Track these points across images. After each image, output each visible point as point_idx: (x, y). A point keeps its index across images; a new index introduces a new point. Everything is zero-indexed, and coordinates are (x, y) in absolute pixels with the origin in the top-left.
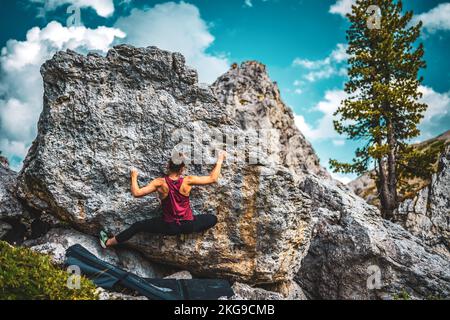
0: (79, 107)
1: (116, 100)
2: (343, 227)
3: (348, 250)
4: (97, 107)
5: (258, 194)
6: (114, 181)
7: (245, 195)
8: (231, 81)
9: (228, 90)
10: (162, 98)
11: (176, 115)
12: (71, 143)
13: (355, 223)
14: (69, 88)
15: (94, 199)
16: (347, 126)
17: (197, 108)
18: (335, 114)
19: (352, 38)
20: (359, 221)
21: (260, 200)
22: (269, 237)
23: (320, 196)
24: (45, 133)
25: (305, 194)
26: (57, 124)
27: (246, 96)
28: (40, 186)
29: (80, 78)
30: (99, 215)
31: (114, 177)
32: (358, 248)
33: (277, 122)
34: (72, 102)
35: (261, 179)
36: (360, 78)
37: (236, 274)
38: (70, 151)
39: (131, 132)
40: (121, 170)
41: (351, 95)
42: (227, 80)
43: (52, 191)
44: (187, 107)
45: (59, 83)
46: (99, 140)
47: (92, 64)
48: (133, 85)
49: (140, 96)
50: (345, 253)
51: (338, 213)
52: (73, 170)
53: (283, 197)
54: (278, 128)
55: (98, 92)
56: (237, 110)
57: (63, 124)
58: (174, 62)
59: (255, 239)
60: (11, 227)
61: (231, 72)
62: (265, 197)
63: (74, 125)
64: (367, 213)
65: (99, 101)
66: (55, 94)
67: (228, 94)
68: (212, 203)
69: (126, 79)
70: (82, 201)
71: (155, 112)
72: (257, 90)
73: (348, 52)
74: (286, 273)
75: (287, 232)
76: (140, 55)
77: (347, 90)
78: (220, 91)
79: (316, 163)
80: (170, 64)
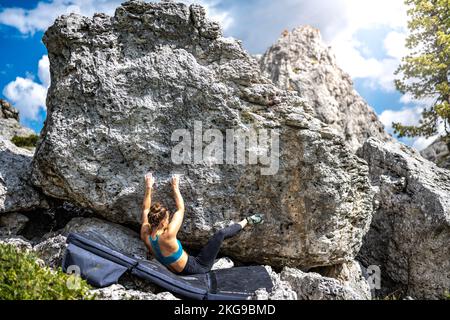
0: (88, 77)
1: (129, 64)
2: (410, 195)
3: (418, 222)
4: (108, 75)
5: (303, 163)
6: (134, 159)
7: (287, 166)
8: (283, 49)
9: (279, 59)
10: (182, 58)
11: (197, 76)
12: (81, 119)
13: (422, 189)
14: (75, 56)
15: (113, 182)
16: (410, 85)
17: (222, 67)
18: (396, 73)
20: (429, 187)
21: (305, 170)
22: (322, 210)
23: (381, 162)
24: (52, 111)
25: (360, 160)
26: (65, 99)
27: (300, 64)
28: (53, 171)
29: (87, 44)
30: (119, 200)
31: (134, 154)
32: (430, 218)
33: (335, 89)
34: (79, 72)
35: (306, 144)
36: (422, 30)
37: (286, 257)
38: (81, 129)
39: (148, 102)
40: (140, 147)
41: (413, 51)
42: (278, 49)
43: (66, 177)
44: (211, 66)
45: (63, 52)
46: (113, 113)
47: (98, 27)
48: (146, 47)
49: (155, 58)
50: (414, 225)
51: (403, 180)
52: (87, 150)
53: (333, 164)
54: (337, 96)
55: (108, 58)
56: (290, 80)
57: (71, 98)
58: (191, 16)
59: (304, 216)
60: (27, 219)
61: (282, 40)
62: (311, 166)
63: (83, 98)
64: (438, 178)
65: (110, 69)
66: (61, 65)
67: (280, 64)
68: (249, 177)
69: (139, 40)
70: (100, 185)
71: (174, 75)
72: (310, 57)
73: (407, 3)
74: (345, 253)
75: (342, 206)
76: (151, 10)
77: (409, 45)
78: (271, 61)
79: (380, 131)
80: (187, 17)
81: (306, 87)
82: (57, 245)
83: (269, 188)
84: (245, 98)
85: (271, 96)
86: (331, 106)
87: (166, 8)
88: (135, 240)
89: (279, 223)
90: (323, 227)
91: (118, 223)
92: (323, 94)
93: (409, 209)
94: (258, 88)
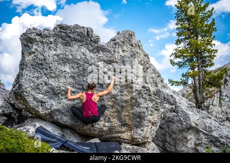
0: (40, 56)
1: (59, 52)
2: (177, 113)
3: (180, 125)
4: (49, 56)
5: (133, 98)
6: (59, 93)
7: (126, 99)
8: (117, 41)
9: (116, 45)
10: (82, 50)
12: (36, 75)
13: (182, 111)
14: (35, 47)
15: (49, 103)
16: (177, 62)
18: (171, 56)
20: (185, 110)
22: (139, 119)
23: (164, 98)
24: (23, 70)
25: (156, 97)
26: (29, 65)
27: (125, 48)
28: (21, 97)
29: (40, 42)
30: (51, 111)
32: (185, 124)
33: (141, 61)
34: (36, 54)
35: (134, 90)
36: (183, 37)
37: (123, 139)
38: (36, 79)
39: (67, 68)
40: (62, 88)
41: (178, 46)
42: (115, 40)
43: (27, 100)
44: (95, 54)
45: (29, 44)
46: (51, 73)
47: (46, 34)
48: (67, 44)
49: (71, 50)
50: (178, 126)
51: (174, 106)
52: (38, 88)
53: (145, 99)
54: (142, 64)
55: (50, 48)
56: (120, 56)
57: (32, 65)
58: (87, 32)
59: (132, 121)
60: (7, 119)
61: (117, 36)
62: (136, 99)
63: (37, 66)
64: (189, 106)
65: (50, 53)
66: (28, 50)
67: (116, 48)
68: (109, 103)
69: (64, 42)
70: (43, 104)
71: (79, 57)
72: (130, 45)
73: (176, 24)
74: (148, 138)
75: (148, 117)
76: (70, 29)
77: (177, 44)
78: (111, 46)
79: (162, 81)
80: (86, 33)
81: (127, 59)
83: (117, 108)
88: (57, 129)
89: (120, 124)
90: (140, 126)
91: (49, 121)
92: (136, 63)
93: (176, 119)
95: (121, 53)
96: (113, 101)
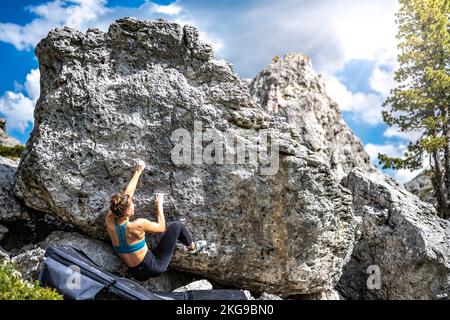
0: (77, 91)
1: (119, 80)
2: (393, 228)
3: (399, 255)
4: (98, 91)
5: (288, 190)
6: (118, 176)
7: (271, 191)
8: (273, 75)
9: (269, 85)
10: (173, 78)
11: (187, 97)
12: (68, 133)
13: (405, 222)
14: (66, 69)
15: (96, 197)
16: (397, 118)
17: (212, 89)
18: (384, 105)
19: (402, 21)
20: (411, 221)
21: (290, 196)
22: (304, 238)
23: (365, 193)
24: (40, 122)
25: (345, 189)
26: (53, 111)
27: (289, 90)
28: (37, 183)
29: (79, 59)
30: (101, 216)
31: (119, 171)
32: (411, 252)
33: (323, 117)
34: (69, 85)
35: (291, 171)
36: (411, 64)
37: (265, 283)
38: (67, 142)
39: (136, 119)
40: (125, 163)
41: (401, 84)
42: (268, 74)
43: (49, 189)
44: (201, 87)
45: (54, 65)
46: (100, 129)
47: (91, 42)
48: (138, 65)
49: (146, 76)
50: (395, 258)
51: (386, 212)
52: (72, 163)
53: (317, 192)
54: (324, 124)
55: (99, 73)
56: (279, 106)
57: (59, 111)
58: (184, 36)
59: (286, 243)
60: (6, 230)
61: (273, 66)
62: (296, 193)
63: (71, 112)
64: (421, 211)
65: (100, 84)
66: (52, 78)
67: (269, 89)
68: (233, 200)
69: (131, 58)
70: (83, 200)
71: (164, 94)
72: (300, 84)
73: (397, 37)
74: (324, 282)
75: (324, 234)
76: (145, 29)
77: (397, 78)
78: (261, 86)
79: (366, 162)
80: (181, 38)
81: (294, 113)
82: (36, 258)
83: (252, 212)
84: (233, 121)
85: (260, 121)
86: (317, 135)
87: (160, 28)
89: (260, 248)
90: (304, 255)
91: (98, 239)
92: (311, 121)
93: (390, 241)
94: (247, 112)
95: (283, 102)
96: (243, 196)
